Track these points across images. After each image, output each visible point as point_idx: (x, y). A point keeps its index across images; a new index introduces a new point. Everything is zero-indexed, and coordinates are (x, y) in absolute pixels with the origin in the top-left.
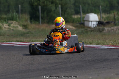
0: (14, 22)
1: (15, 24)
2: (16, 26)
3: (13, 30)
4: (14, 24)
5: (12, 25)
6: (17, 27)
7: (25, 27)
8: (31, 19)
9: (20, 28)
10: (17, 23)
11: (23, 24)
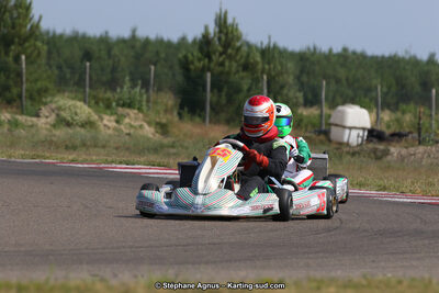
0: (133, 112)
1: (136, 119)
2: (136, 124)
3: (129, 134)
4: (133, 118)
5: (127, 120)
6: (141, 126)
7: (163, 128)
8: (181, 107)
9: (149, 131)
10: (141, 115)
11: (158, 120)
